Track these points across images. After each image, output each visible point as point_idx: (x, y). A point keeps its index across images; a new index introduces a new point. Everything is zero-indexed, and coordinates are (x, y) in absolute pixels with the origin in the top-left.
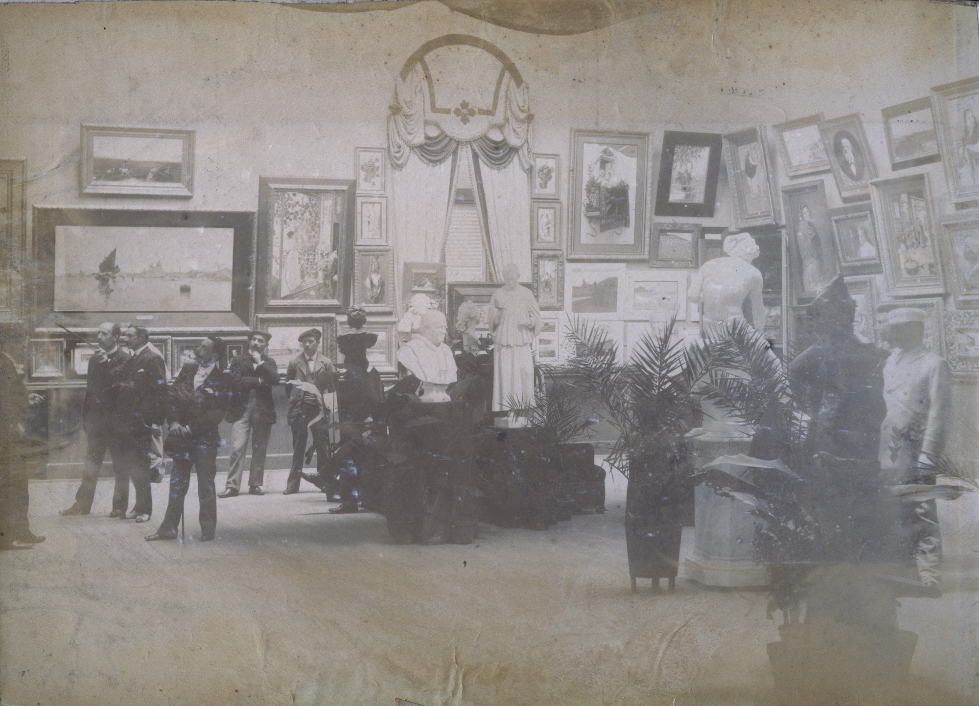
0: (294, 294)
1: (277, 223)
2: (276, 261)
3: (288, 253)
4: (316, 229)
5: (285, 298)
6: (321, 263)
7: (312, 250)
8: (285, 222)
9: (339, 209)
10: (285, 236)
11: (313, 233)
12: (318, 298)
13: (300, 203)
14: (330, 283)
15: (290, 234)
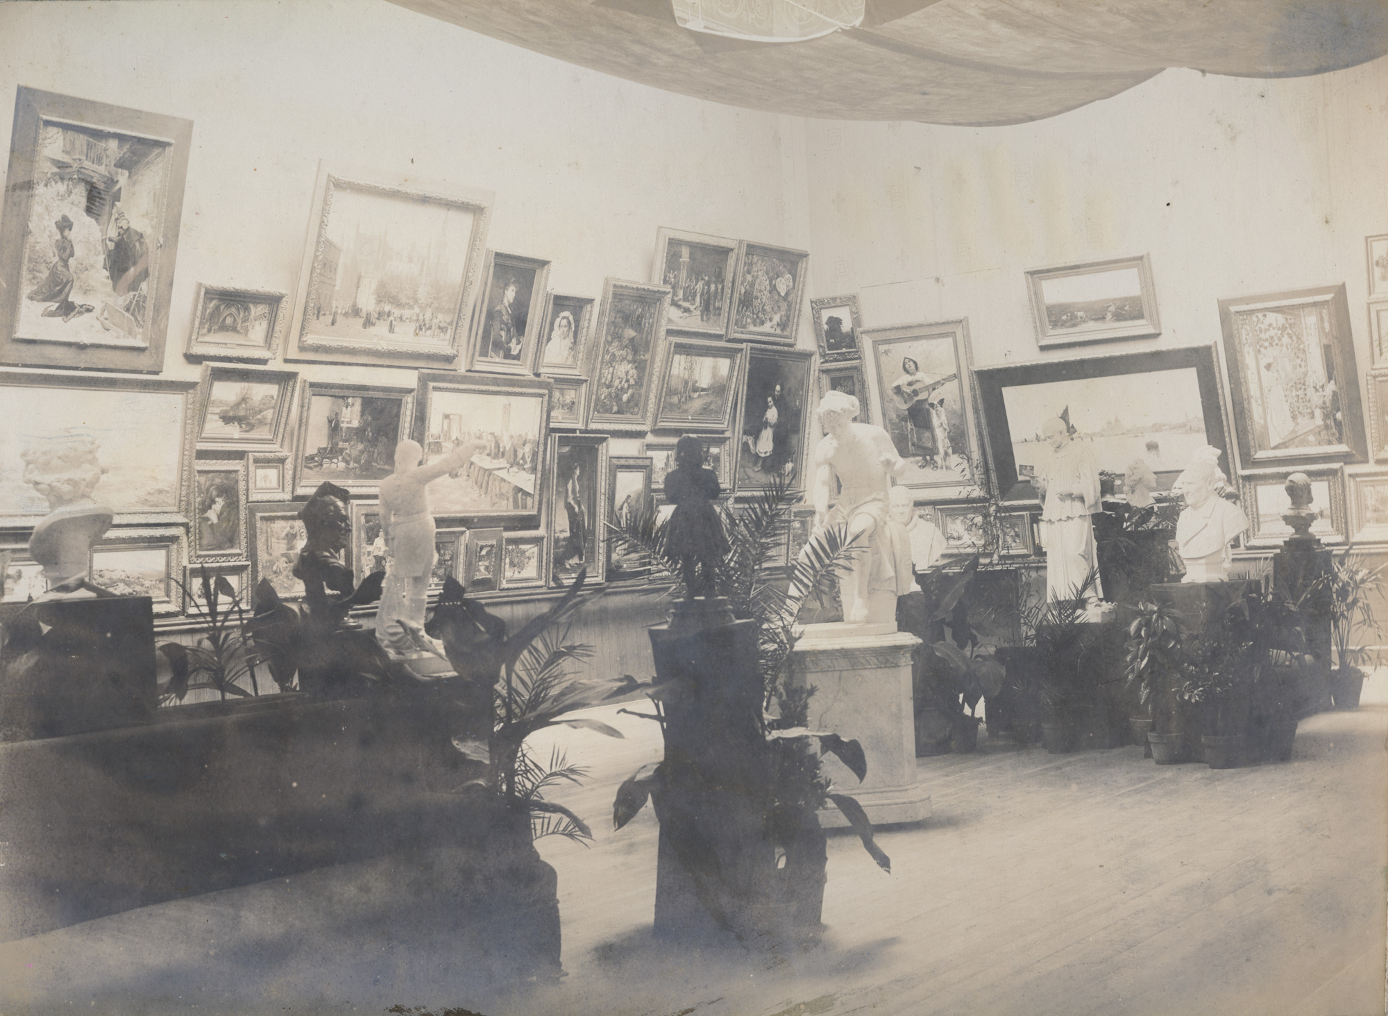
0: (1286, 442)
1: (1248, 353)
2: (1257, 401)
3: (1269, 391)
4: (1301, 356)
5: (1275, 448)
6: (1317, 399)
7: (1301, 384)
8: (1259, 351)
9: (1327, 325)
10: (1263, 371)
11: (1299, 361)
12: (1319, 444)
13: (1274, 325)
14: (1333, 424)
15: (1268, 367)
